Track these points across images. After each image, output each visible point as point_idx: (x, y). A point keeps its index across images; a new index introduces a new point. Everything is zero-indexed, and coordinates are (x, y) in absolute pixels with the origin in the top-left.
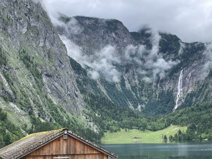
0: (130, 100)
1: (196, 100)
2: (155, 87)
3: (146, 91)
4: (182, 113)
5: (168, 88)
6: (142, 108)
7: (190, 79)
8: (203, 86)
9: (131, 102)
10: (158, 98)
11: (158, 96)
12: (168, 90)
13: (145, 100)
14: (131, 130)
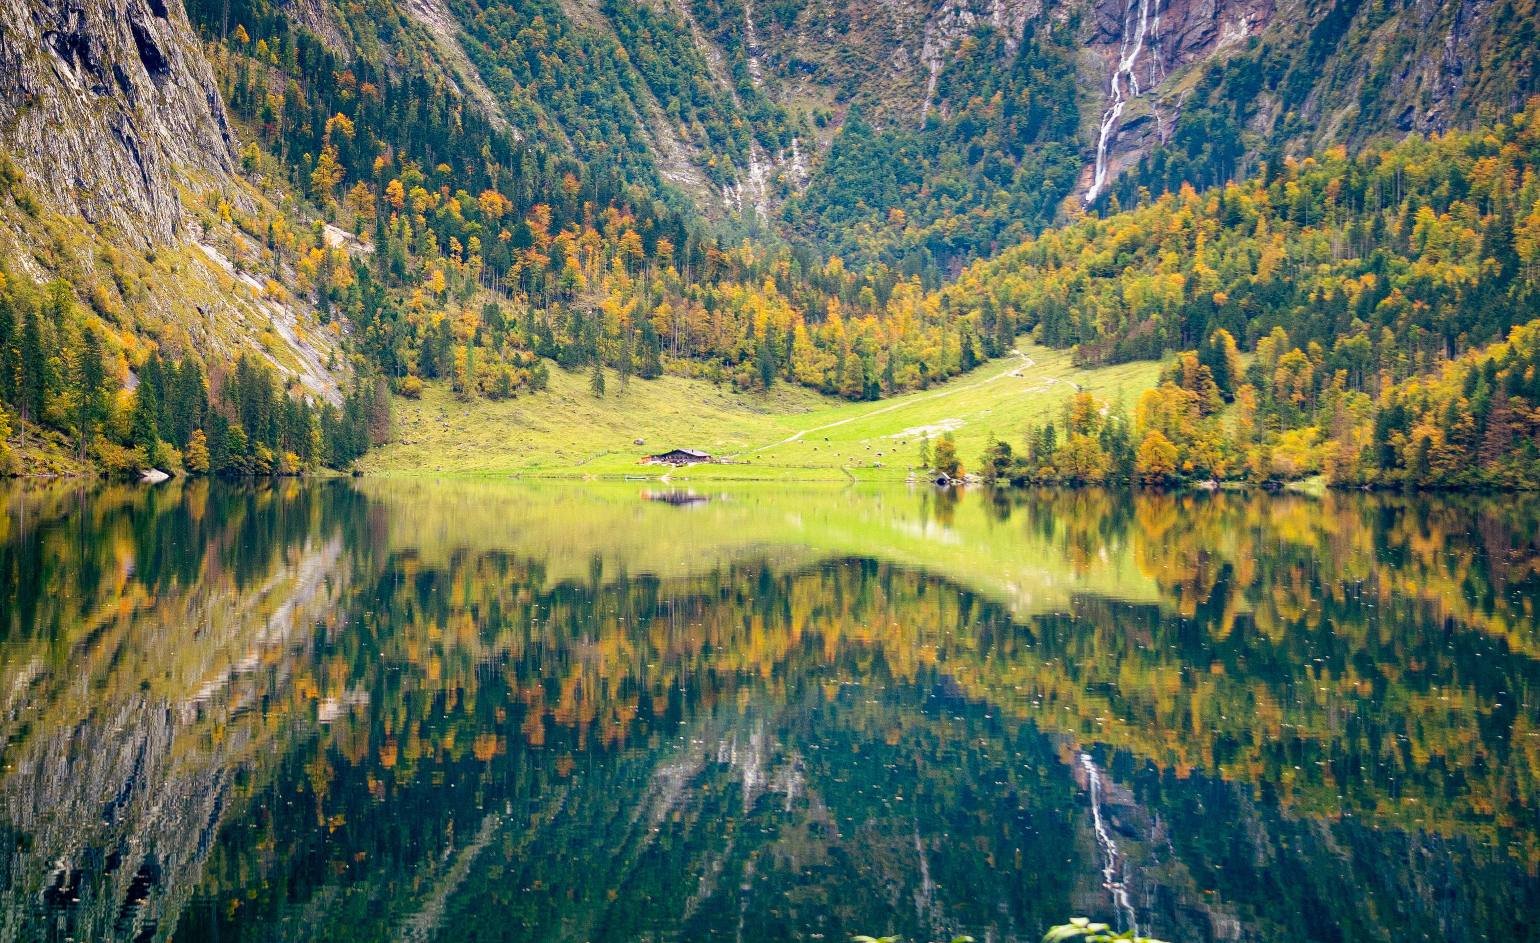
0: (669, 116)
1: (1280, 119)
3: (830, 33)
4: (1132, 246)
5: (1037, 9)
6: (781, 189)
9: (683, 129)
10: (935, 103)
11: (933, 81)
12: (1029, 30)
13: (810, 119)
14: (648, 384)
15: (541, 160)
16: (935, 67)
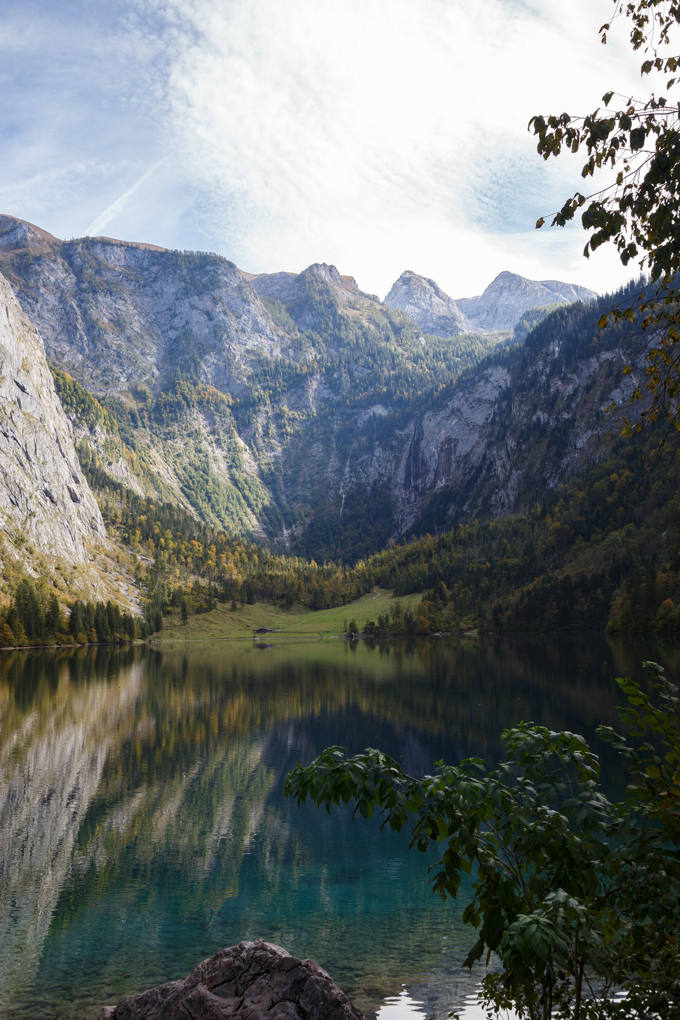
0: (255, 514)
1: (457, 512)
2: (334, 472)
3: (309, 485)
4: (411, 555)
5: (377, 477)
6: (293, 537)
7: (442, 448)
8: (479, 470)
9: (260, 519)
10: (344, 508)
11: (343, 501)
12: (374, 482)
13: (303, 515)
14: (250, 606)
15: (213, 530)
16: (344, 496)
